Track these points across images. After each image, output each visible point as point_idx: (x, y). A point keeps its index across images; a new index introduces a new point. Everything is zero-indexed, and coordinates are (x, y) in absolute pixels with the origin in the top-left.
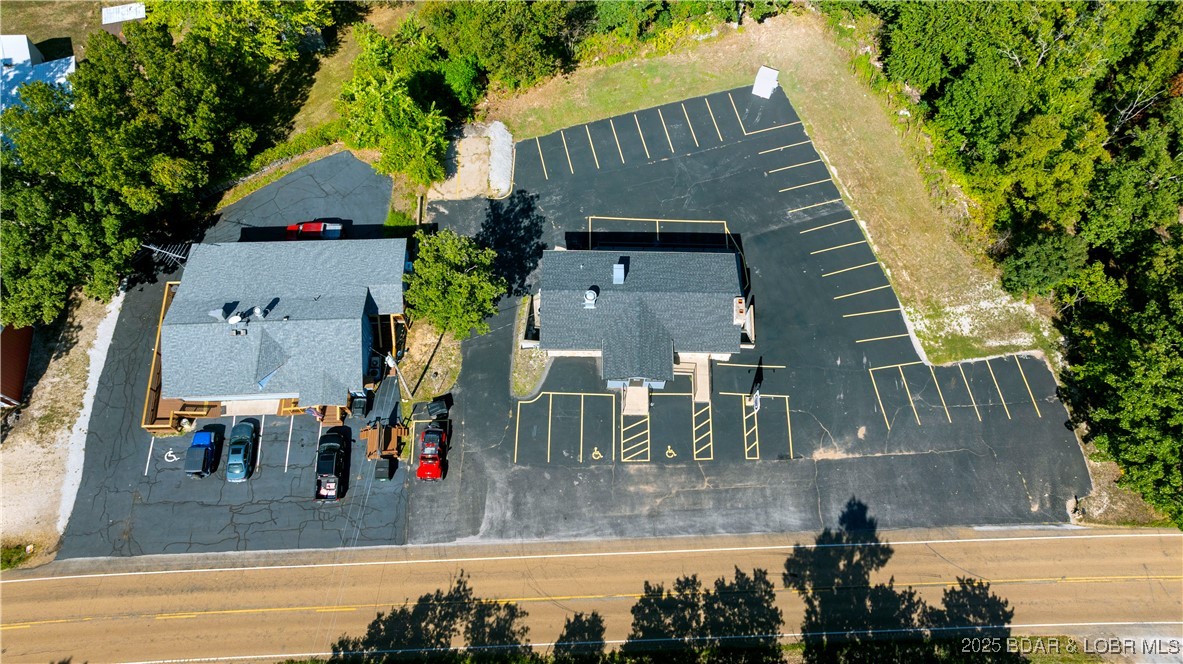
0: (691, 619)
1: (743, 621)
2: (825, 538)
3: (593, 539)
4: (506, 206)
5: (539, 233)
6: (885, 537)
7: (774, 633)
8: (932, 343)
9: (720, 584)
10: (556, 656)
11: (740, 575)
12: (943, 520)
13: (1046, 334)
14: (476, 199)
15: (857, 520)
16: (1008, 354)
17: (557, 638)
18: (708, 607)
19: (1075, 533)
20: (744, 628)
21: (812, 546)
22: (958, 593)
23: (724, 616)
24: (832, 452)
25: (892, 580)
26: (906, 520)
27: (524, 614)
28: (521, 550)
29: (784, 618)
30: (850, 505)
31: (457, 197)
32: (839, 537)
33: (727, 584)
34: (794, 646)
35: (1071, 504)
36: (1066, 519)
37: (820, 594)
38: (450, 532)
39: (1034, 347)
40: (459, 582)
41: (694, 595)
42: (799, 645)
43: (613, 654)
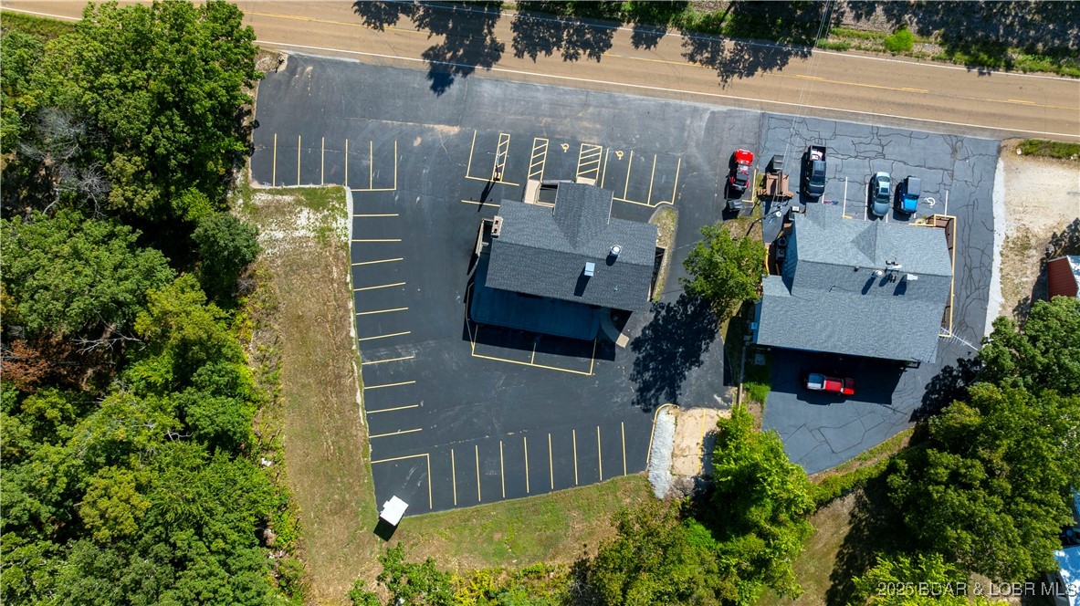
0: (573, 34)
1: (538, 27)
2: (467, 72)
3: (631, 96)
4: (662, 397)
5: (637, 364)
6: (425, 65)
7: (519, 18)
8: (337, 205)
9: (549, 52)
10: (666, 27)
11: (534, 57)
12: (380, 69)
13: (241, 201)
14: (688, 407)
15: (440, 80)
16: (279, 188)
17: (663, 37)
18: (560, 39)
19: (288, 48)
20: (538, 24)
21: (478, 67)
22: (386, 22)
23: (550, 33)
24: (444, 131)
25: (429, 37)
26: (406, 74)
27: (684, 55)
28: (682, 96)
29: (510, 25)
30: (443, 91)
31: (705, 411)
32: (457, 71)
33: (544, 52)
34: (508, 8)
35: (282, 68)
36: (291, 57)
37: (482, 36)
38: (730, 117)
39: (255, 191)
40: (726, 82)
41: (568, 48)
42: (504, 8)
43: (629, 22)
